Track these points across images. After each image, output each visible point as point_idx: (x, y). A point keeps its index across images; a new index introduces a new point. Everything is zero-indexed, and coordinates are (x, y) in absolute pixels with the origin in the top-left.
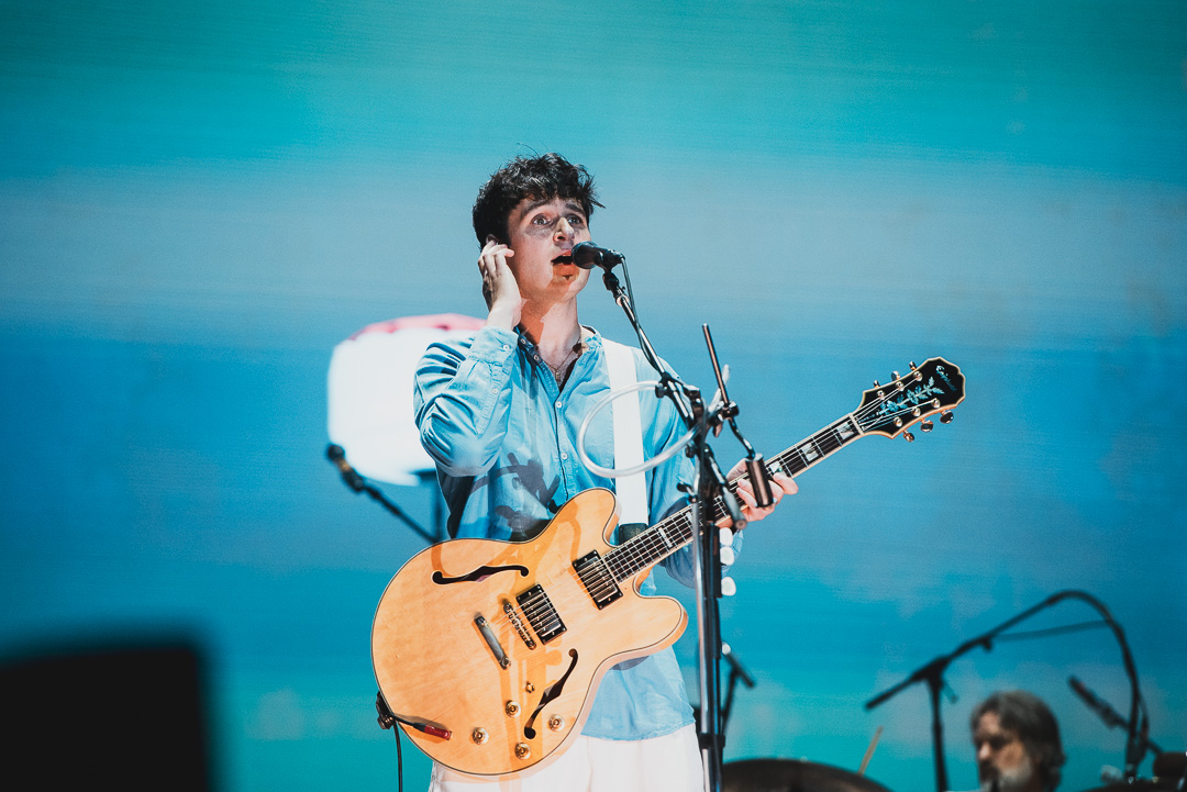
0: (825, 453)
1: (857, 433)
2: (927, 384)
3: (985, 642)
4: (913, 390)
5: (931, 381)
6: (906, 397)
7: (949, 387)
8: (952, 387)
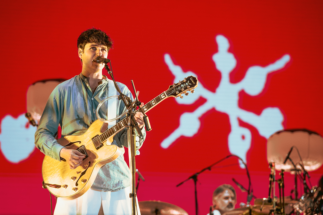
0: (157, 102)
1: (166, 96)
2: (187, 82)
3: (209, 168)
4: (183, 84)
5: (188, 82)
6: (181, 86)
7: (193, 83)
8: (194, 83)
